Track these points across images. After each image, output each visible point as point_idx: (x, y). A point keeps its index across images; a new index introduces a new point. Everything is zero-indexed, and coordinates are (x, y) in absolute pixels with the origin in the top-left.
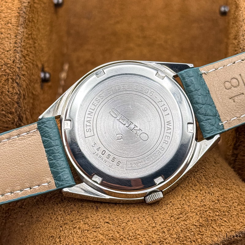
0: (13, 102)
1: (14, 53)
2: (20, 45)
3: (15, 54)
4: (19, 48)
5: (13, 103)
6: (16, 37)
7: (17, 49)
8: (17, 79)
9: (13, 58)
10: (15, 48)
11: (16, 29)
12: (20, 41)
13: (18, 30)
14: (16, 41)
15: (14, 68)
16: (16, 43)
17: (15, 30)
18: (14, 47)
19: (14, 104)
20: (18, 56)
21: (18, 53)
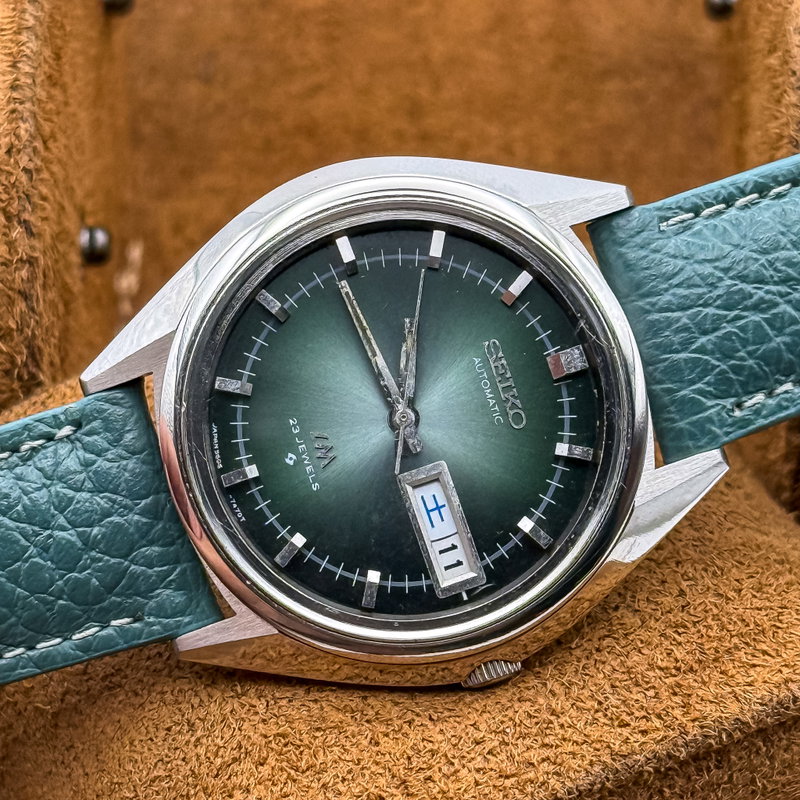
0: (10, 293)
1: (10, 123)
2: (28, 93)
3: (14, 125)
4: (28, 105)
5: (9, 297)
6: (14, 65)
7: (20, 108)
8: (25, 209)
9: (7, 139)
10: (12, 106)
11: (11, 41)
12: (29, 81)
13: (18, 43)
14: (16, 79)
15: (12, 174)
16: (14, 87)
17: (9, 44)
18: (9, 102)
19: (11, 302)
20: (25, 129)
21: (24, 122)
